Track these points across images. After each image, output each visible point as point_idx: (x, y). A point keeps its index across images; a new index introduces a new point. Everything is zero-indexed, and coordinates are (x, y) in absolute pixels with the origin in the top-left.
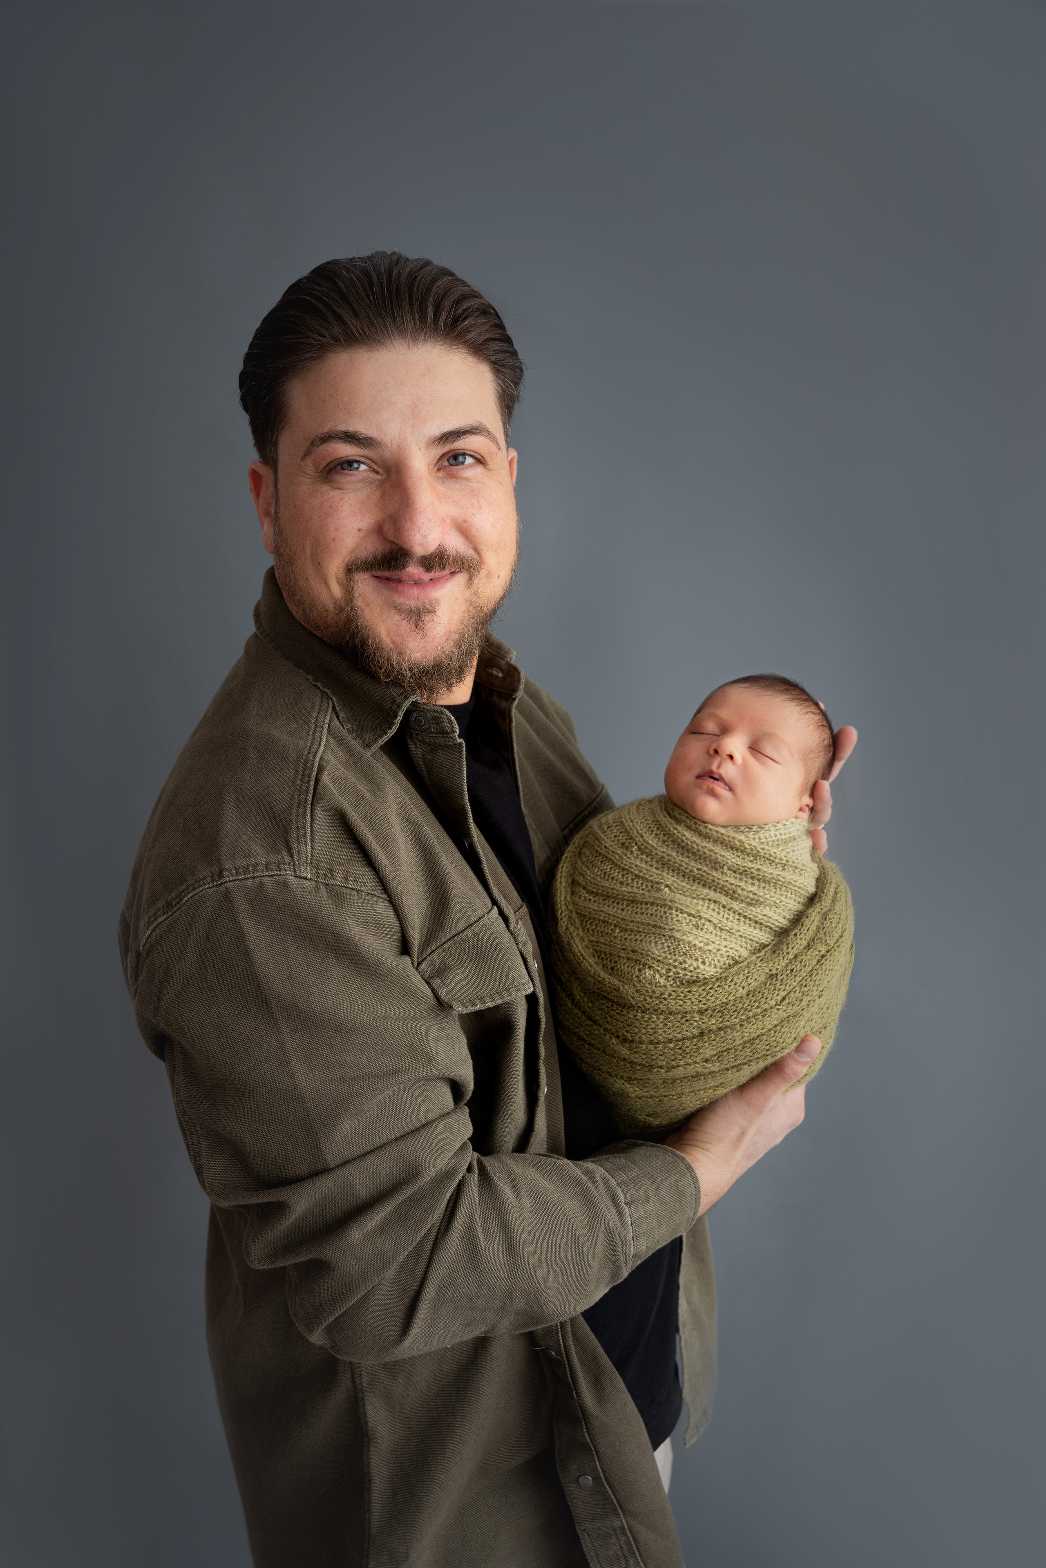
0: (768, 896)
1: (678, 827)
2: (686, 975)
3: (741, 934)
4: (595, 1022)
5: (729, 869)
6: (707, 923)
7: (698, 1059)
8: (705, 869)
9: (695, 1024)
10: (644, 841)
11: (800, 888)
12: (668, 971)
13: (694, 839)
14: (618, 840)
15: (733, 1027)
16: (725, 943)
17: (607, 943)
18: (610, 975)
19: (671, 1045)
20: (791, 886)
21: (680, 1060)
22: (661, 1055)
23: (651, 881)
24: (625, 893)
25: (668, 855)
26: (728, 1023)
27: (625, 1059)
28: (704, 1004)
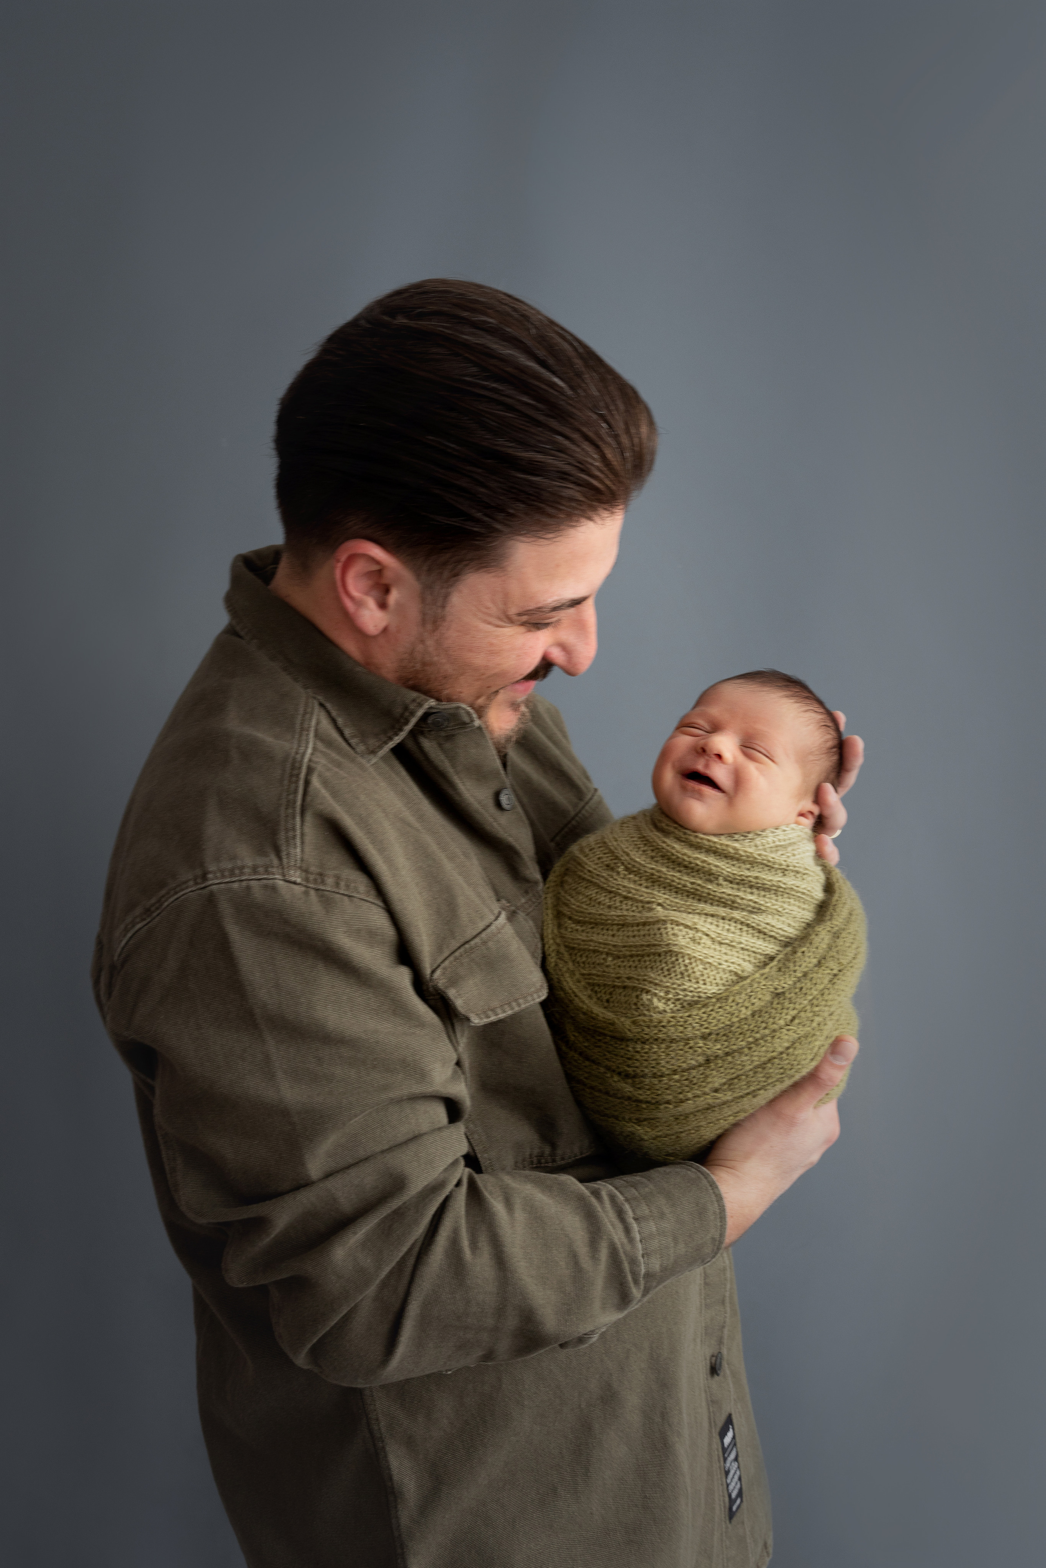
0: (769, 905)
1: (666, 840)
2: (686, 996)
3: (742, 946)
4: (593, 1062)
5: (726, 880)
6: (705, 937)
7: (707, 1090)
8: (699, 882)
9: (700, 1050)
10: (632, 859)
11: (803, 893)
12: (667, 993)
13: (686, 851)
14: (602, 862)
15: (740, 1051)
16: (725, 957)
17: (599, 973)
18: (605, 1008)
19: (677, 1077)
20: (793, 893)
21: (688, 1092)
22: (666, 1089)
23: (641, 901)
24: (615, 918)
25: (658, 871)
26: (734, 1047)
27: (629, 1098)
28: (706, 1028)
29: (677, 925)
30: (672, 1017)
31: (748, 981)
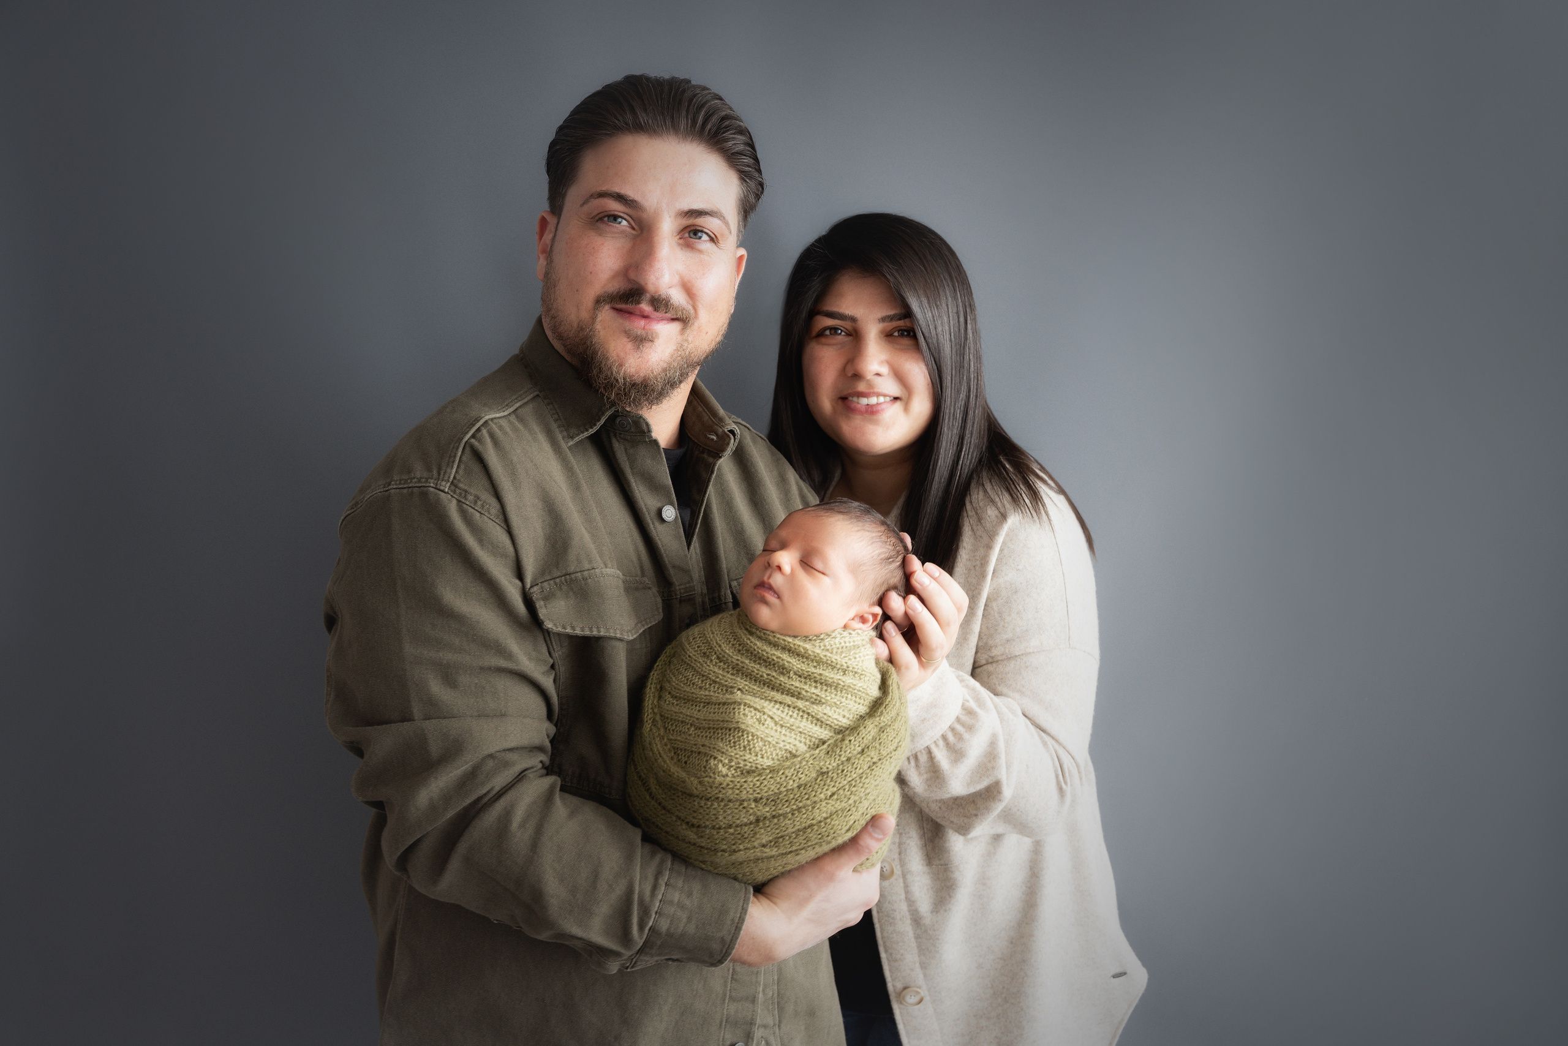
0: (829, 698)
1: (751, 638)
2: (746, 765)
3: (801, 730)
4: (669, 811)
5: (795, 674)
6: (769, 719)
7: (756, 844)
8: (774, 674)
9: (751, 811)
10: (722, 650)
12: (731, 761)
13: (765, 647)
14: (701, 650)
15: (785, 815)
16: (783, 738)
17: (683, 740)
18: (682, 768)
19: (731, 831)
20: (851, 690)
21: (740, 844)
22: (723, 840)
23: (726, 685)
24: (703, 696)
25: (742, 662)
26: (781, 812)
27: (694, 844)
28: (758, 793)
29: (748, 707)
30: (731, 781)
31: (799, 759)
